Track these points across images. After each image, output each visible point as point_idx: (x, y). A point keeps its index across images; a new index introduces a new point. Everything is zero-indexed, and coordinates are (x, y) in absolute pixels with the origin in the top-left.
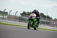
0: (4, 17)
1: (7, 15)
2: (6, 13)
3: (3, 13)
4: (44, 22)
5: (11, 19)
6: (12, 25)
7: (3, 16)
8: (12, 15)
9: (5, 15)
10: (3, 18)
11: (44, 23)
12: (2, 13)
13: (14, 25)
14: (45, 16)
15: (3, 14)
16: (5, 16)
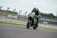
0: (14, 17)
2: (16, 13)
3: (13, 13)
4: (54, 22)
5: (21, 19)
6: (21, 25)
7: (12, 16)
8: (21, 15)
9: (15, 15)
10: (13, 18)
11: (53, 24)
12: (12, 13)
13: (23, 25)
14: (55, 16)
15: (12, 14)
16: (15, 16)
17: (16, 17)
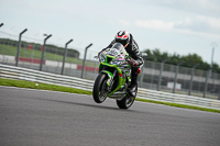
0: (67, 65)
1: (76, 60)
2: (74, 54)
3: (63, 54)
7: (61, 64)
9: (71, 59)
10: (63, 71)
11: (202, 90)
12: (59, 53)
14: (206, 64)
15: (62, 57)
16: (70, 62)
17: (74, 66)
